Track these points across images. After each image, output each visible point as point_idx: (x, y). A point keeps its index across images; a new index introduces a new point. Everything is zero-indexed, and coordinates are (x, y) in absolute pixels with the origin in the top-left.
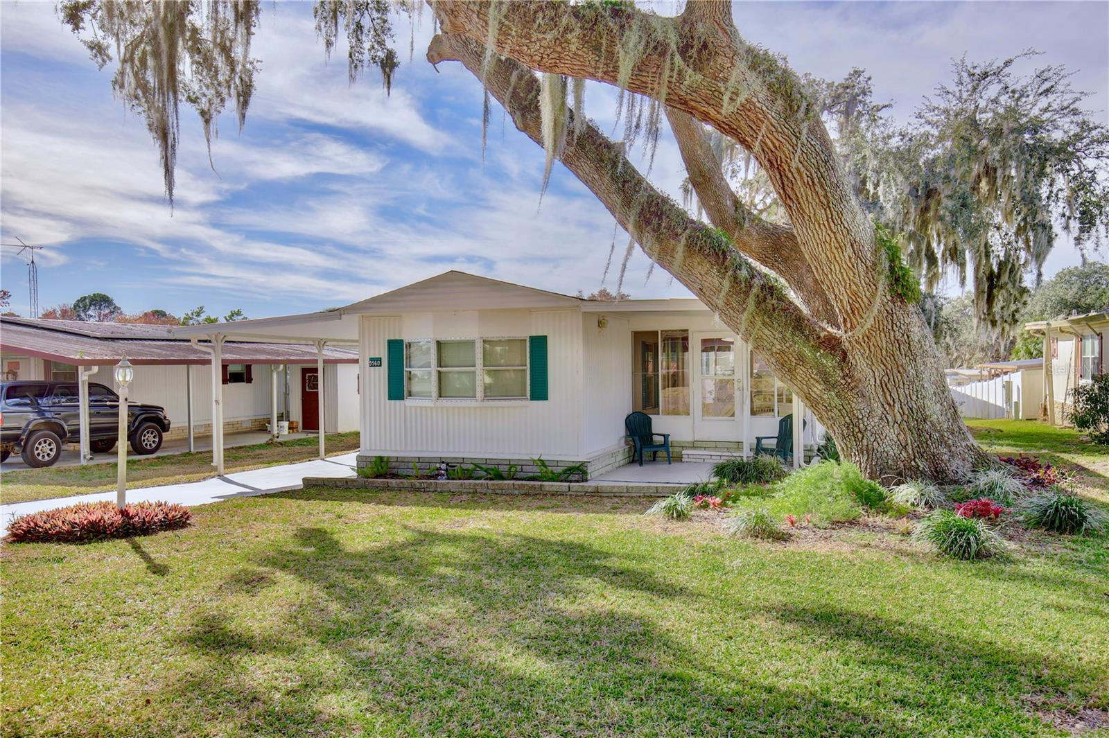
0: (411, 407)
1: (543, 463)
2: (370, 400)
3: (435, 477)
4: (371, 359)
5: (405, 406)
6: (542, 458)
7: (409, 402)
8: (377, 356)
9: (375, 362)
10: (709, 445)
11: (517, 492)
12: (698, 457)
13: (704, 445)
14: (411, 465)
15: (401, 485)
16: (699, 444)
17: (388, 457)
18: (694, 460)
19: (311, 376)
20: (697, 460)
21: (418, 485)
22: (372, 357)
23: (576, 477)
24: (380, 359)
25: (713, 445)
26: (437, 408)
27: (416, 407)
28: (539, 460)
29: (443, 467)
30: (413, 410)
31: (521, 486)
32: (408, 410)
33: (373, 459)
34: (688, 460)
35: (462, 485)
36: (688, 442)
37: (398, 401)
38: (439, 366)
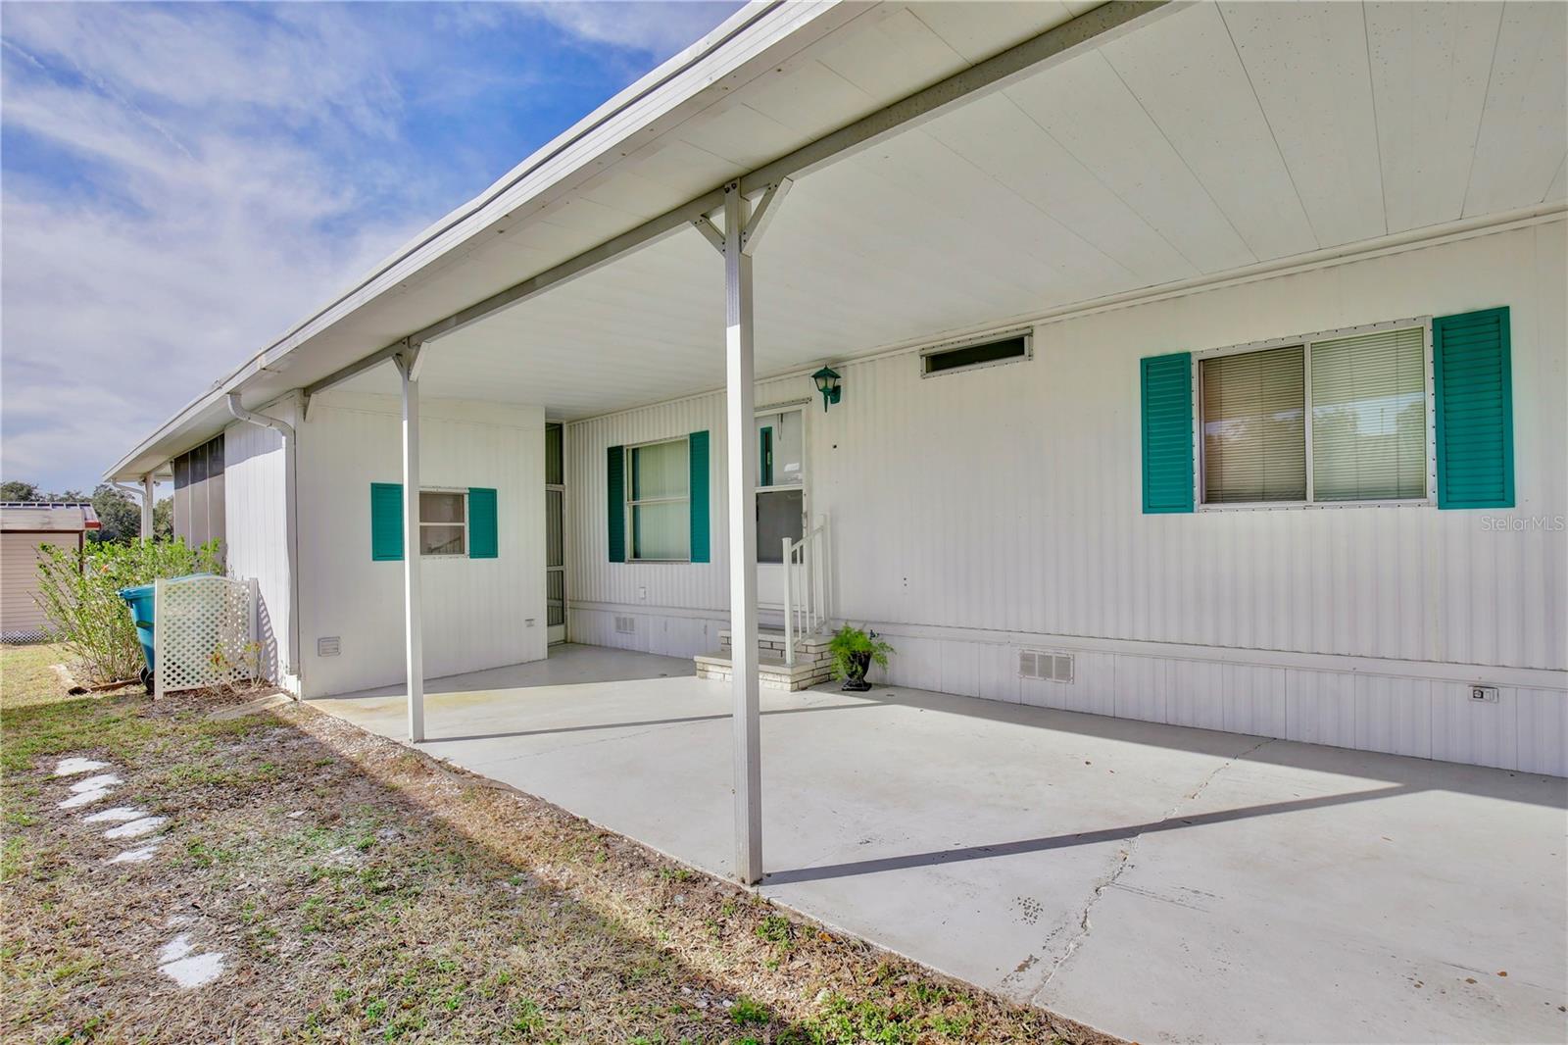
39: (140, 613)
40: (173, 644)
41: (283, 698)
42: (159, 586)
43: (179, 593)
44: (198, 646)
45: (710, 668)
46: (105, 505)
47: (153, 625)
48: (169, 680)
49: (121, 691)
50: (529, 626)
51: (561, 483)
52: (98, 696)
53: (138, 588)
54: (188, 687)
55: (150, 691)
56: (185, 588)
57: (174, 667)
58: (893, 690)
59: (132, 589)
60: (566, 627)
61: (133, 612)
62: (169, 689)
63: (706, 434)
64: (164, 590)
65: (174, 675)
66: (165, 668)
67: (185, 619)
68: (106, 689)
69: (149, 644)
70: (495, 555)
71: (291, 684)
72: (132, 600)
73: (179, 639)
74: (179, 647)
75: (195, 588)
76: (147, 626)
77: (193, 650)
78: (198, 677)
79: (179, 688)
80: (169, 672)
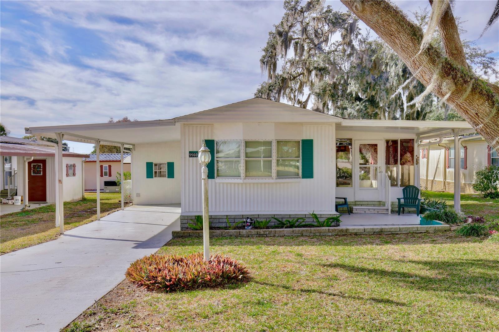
0: (220, 183)
1: (315, 216)
2: (189, 179)
3: (243, 227)
4: (190, 152)
5: (215, 183)
6: (314, 213)
7: (217, 180)
8: (195, 150)
9: (194, 154)
10: (364, 203)
11: (330, 234)
12: (362, 210)
13: (362, 203)
14: (221, 220)
15: (250, 233)
16: (358, 203)
18: (359, 212)
19: (36, 166)
20: (362, 212)
21: (262, 233)
22: (191, 150)
24: (197, 153)
25: (367, 203)
26: (246, 183)
27: (223, 183)
28: (313, 214)
29: (249, 220)
30: (221, 185)
31: (333, 230)
32: (218, 185)
33: (193, 218)
34: (356, 212)
35: (293, 231)
36: (352, 202)
37: (214, 180)
38: (246, 157)
64: (124, 182)
70: (174, 178)
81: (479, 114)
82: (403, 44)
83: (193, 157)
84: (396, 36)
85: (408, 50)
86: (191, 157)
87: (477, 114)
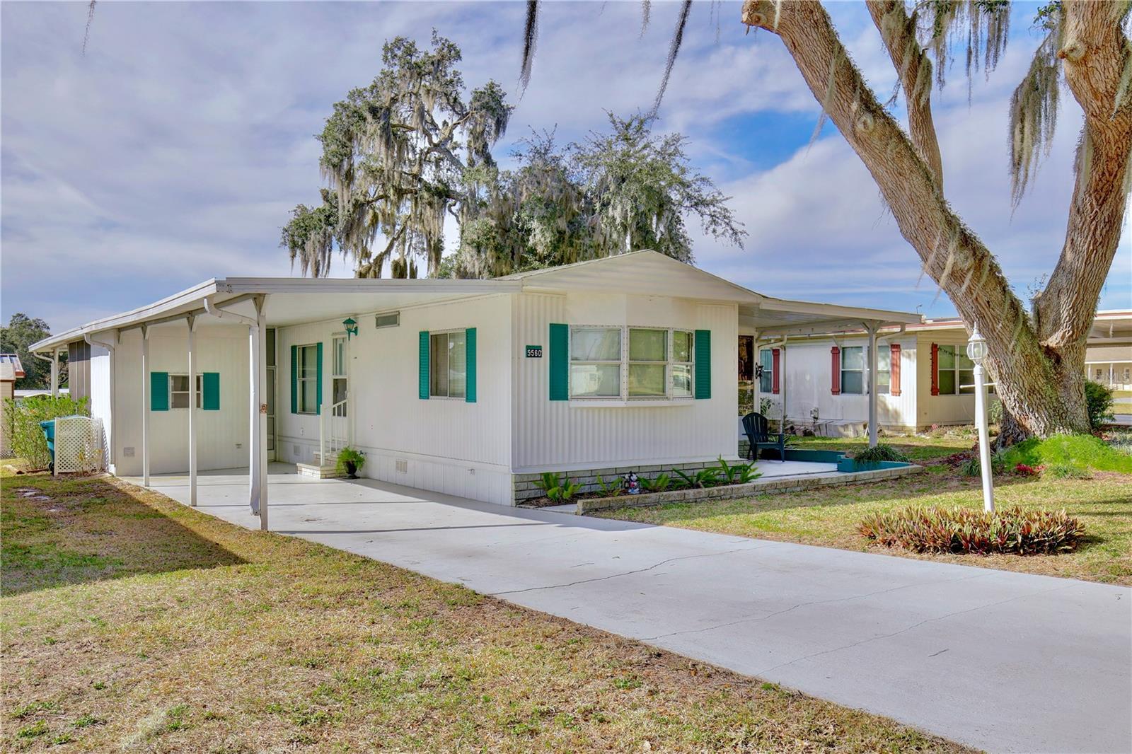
0: (576, 409)
2: (526, 401)
4: (528, 348)
5: (570, 409)
8: (536, 344)
9: (533, 351)
17: (558, 473)
22: (530, 344)
23: (739, 477)
24: (539, 348)
27: (582, 408)
29: (634, 477)
30: (578, 412)
32: (573, 412)
33: (538, 478)
37: (560, 402)
38: (630, 360)
39: (48, 434)
40: (63, 449)
41: (108, 475)
42: (56, 421)
43: (66, 424)
44: (74, 451)
45: (303, 469)
46: (21, 336)
47: (54, 440)
48: (61, 467)
49: (40, 473)
50: (238, 448)
51: (274, 364)
52: (29, 474)
53: (48, 422)
54: (69, 471)
55: (53, 474)
56: (68, 422)
57: (63, 461)
58: (367, 480)
59: (45, 422)
60: (276, 452)
61: (45, 433)
62: (61, 471)
63: (321, 343)
64: (59, 422)
65: (63, 465)
66: (59, 461)
67: (68, 438)
68: (33, 472)
69: (52, 448)
70: (218, 408)
71: (112, 469)
72: (45, 427)
73: (65, 447)
74: (65, 451)
75: (72, 422)
76: (51, 440)
77: (72, 453)
78: (73, 466)
79: (65, 471)
80: (61, 463)
81: (990, 303)
82: (914, 190)
83: (534, 356)
84: (907, 177)
85: (919, 201)
86: (531, 356)
87: (988, 302)
